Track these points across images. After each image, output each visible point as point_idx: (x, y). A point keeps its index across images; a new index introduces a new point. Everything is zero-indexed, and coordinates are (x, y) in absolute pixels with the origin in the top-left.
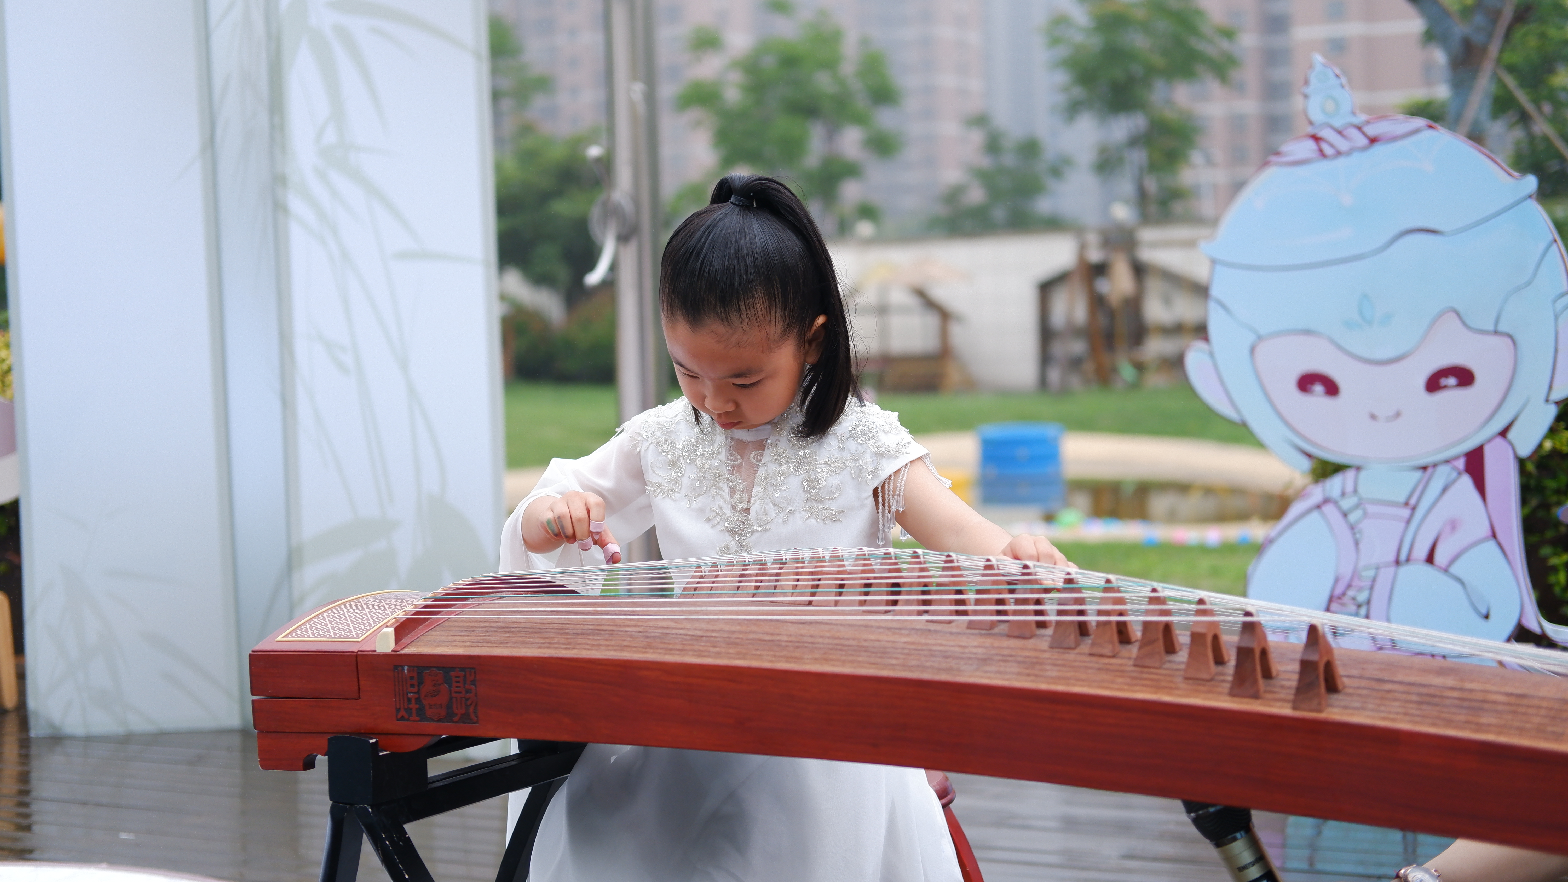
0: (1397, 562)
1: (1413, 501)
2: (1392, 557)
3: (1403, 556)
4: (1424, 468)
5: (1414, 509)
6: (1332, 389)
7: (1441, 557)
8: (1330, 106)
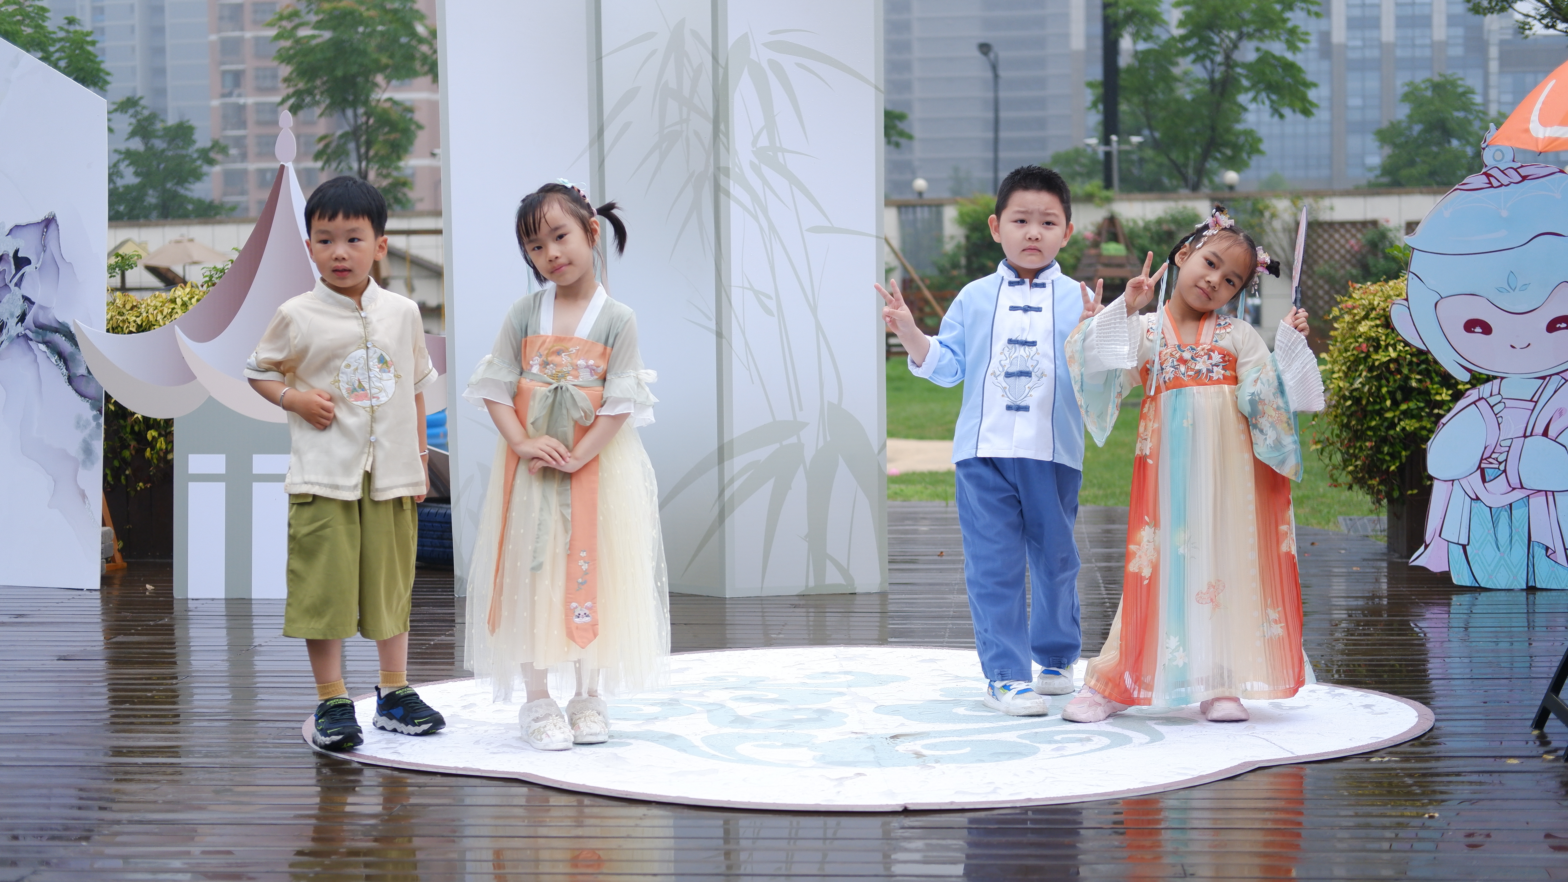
0: (1525, 436)
1: (1535, 399)
2: (1521, 434)
3: (1528, 433)
4: (1544, 378)
5: (1536, 402)
6: (1487, 329)
7: (1552, 433)
8: (1498, 156)
